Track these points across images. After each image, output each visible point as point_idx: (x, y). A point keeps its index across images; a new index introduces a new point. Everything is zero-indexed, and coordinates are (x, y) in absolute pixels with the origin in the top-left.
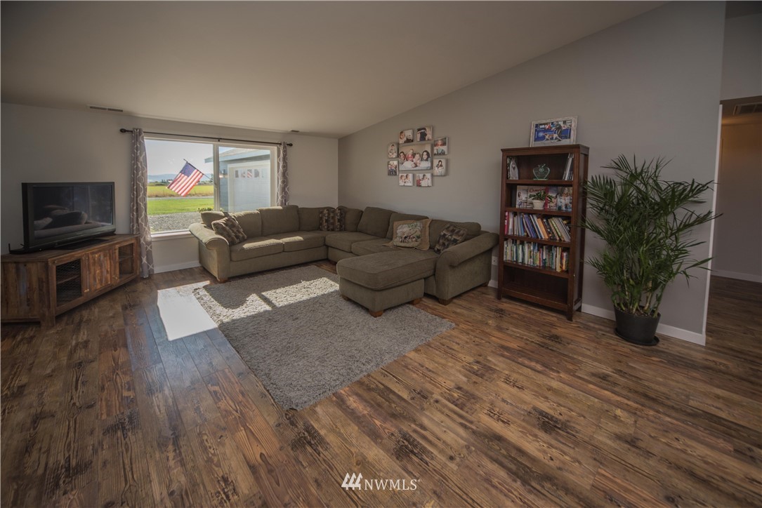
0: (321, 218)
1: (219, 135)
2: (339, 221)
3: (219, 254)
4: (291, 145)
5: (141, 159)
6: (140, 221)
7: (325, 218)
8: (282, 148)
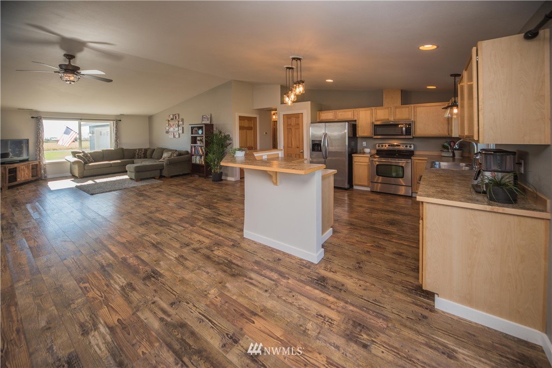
0: (135, 153)
1: (81, 117)
2: (144, 154)
3: (79, 167)
4: (120, 120)
5: (41, 129)
6: (40, 155)
7: (137, 153)
8: (115, 122)
